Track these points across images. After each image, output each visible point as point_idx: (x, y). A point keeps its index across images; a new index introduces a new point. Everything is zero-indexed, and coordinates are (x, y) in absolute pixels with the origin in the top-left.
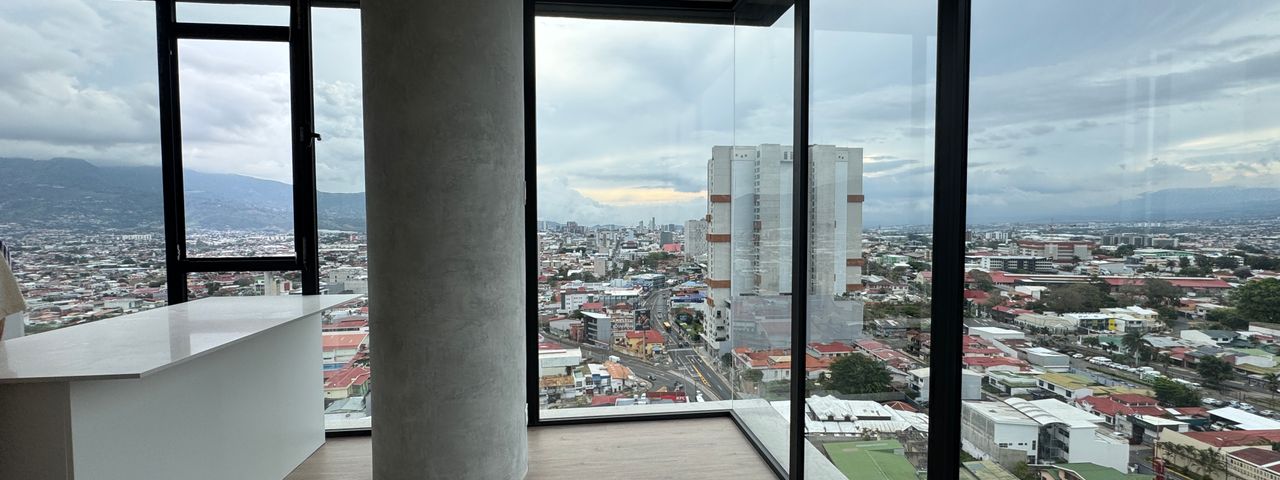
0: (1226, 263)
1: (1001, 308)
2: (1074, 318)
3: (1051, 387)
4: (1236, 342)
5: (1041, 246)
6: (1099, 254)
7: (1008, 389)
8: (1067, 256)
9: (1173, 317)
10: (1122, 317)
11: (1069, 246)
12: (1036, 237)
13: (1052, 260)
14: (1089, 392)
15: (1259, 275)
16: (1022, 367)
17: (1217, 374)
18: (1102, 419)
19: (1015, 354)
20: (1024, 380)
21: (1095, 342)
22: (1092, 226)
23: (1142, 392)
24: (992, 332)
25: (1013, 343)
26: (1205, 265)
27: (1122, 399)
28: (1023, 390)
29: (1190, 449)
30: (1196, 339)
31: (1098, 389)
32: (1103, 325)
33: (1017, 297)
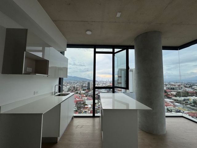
1: (169, 96)
2: (183, 98)
3: (180, 110)
5: (175, 85)
6: (185, 87)
7: (172, 110)
8: (180, 87)
10: (192, 98)
11: (179, 85)
12: (174, 84)
13: (177, 88)
14: (188, 112)
16: (174, 107)
19: (172, 104)
20: (175, 109)
21: (187, 102)
22: (184, 82)
24: (167, 100)
25: (172, 102)
28: (175, 111)
31: (189, 111)
32: (188, 100)
33: (171, 94)
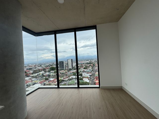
0: (49, 66)
1: (28, 75)
2: (37, 74)
3: (35, 83)
4: (50, 73)
5: (32, 66)
6: (39, 66)
7: (30, 85)
8: (35, 67)
9: (45, 72)
10: (41, 73)
11: (35, 66)
12: (31, 65)
13: (33, 68)
14: (39, 82)
15: (51, 67)
16: (31, 82)
17: (49, 76)
18: (41, 84)
19: (30, 80)
20: (32, 83)
21: (39, 76)
22: (37, 63)
23: (44, 80)
24: (27, 78)
25: (30, 79)
26: (47, 66)
27: (42, 81)
28: (32, 84)
29: (48, 84)
30: (47, 73)
31: (40, 81)
32: (40, 74)
33: (30, 73)
